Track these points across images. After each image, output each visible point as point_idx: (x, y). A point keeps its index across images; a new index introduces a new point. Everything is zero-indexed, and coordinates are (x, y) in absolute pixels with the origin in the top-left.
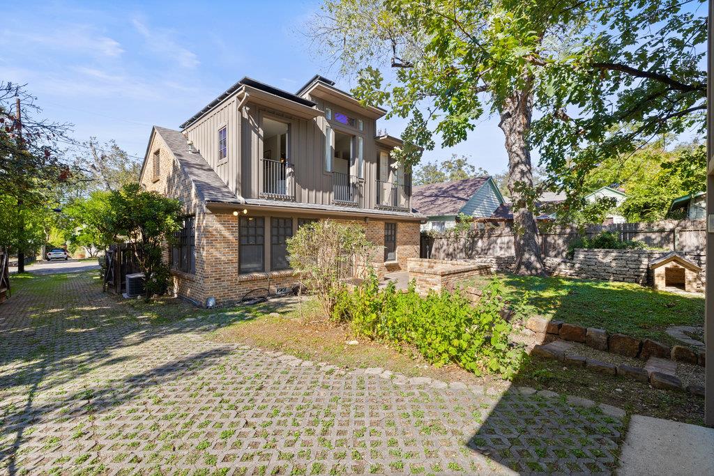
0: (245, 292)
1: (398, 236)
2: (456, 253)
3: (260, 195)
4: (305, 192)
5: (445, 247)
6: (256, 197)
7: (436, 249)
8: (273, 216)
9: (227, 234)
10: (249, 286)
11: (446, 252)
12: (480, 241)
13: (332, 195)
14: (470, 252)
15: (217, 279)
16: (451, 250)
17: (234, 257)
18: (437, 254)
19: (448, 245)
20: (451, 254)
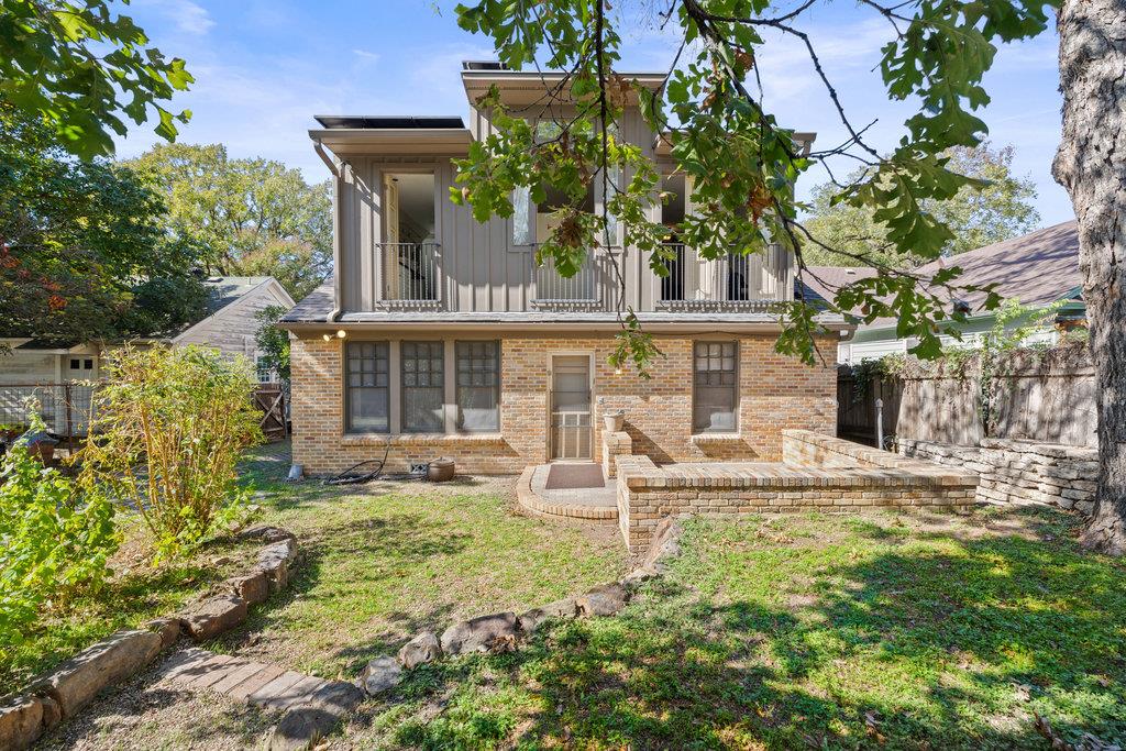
0: (353, 463)
1: (745, 373)
2: (958, 425)
3: (377, 305)
4: (466, 292)
5: (929, 406)
6: (370, 308)
7: (909, 409)
8: (405, 339)
9: (320, 370)
10: (360, 454)
11: (933, 420)
12: (1037, 389)
13: (532, 291)
14: (1003, 425)
15: (309, 438)
16: (945, 416)
17: (337, 405)
18: (910, 423)
19: (936, 398)
20: (946, 429)
